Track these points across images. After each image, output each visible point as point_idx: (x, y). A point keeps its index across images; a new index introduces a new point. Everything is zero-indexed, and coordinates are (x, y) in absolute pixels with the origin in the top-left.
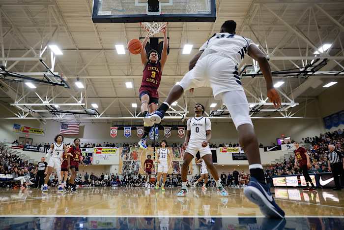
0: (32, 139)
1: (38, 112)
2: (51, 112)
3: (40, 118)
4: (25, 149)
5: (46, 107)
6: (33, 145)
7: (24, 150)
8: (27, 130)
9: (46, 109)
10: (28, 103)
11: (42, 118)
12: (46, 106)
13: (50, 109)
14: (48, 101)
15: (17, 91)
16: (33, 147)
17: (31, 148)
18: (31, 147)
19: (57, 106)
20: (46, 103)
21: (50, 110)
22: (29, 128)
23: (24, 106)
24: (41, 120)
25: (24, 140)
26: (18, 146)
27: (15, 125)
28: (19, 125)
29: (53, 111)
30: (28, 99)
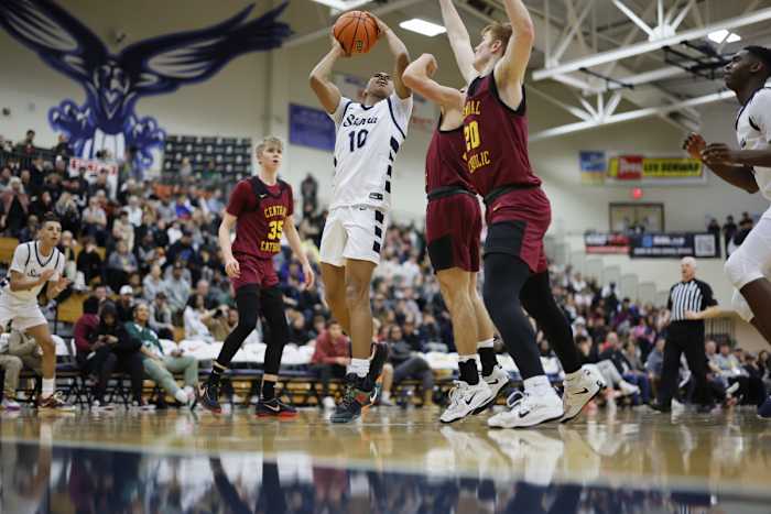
0: (661, 206)
1: (656, 84)
2: (693, 70)
3: (671, 109)
4: (638, 251)
5: (669, 55)
6: (668, 229)
7: (632, 255)
8: (633, 167)
9: (669, 63)
10: (601, 50)
11: (679, 106)
12: (666, 48)
13: (686, 58)
14: (671, 23)
15: (547, 15)
16: (665, 240)
17: (661, 246)
18: (657, 240)
19: (719, 35)
20: (664, 34)
21: (690, 64)
22: (636, 160)
23: (583, 70)
24: (674, 115)
25: (629, 212)
26: (608, 244)
27: (585, 156)
28: (600, 155)
29: (702, 66)
30: (595, 35)
